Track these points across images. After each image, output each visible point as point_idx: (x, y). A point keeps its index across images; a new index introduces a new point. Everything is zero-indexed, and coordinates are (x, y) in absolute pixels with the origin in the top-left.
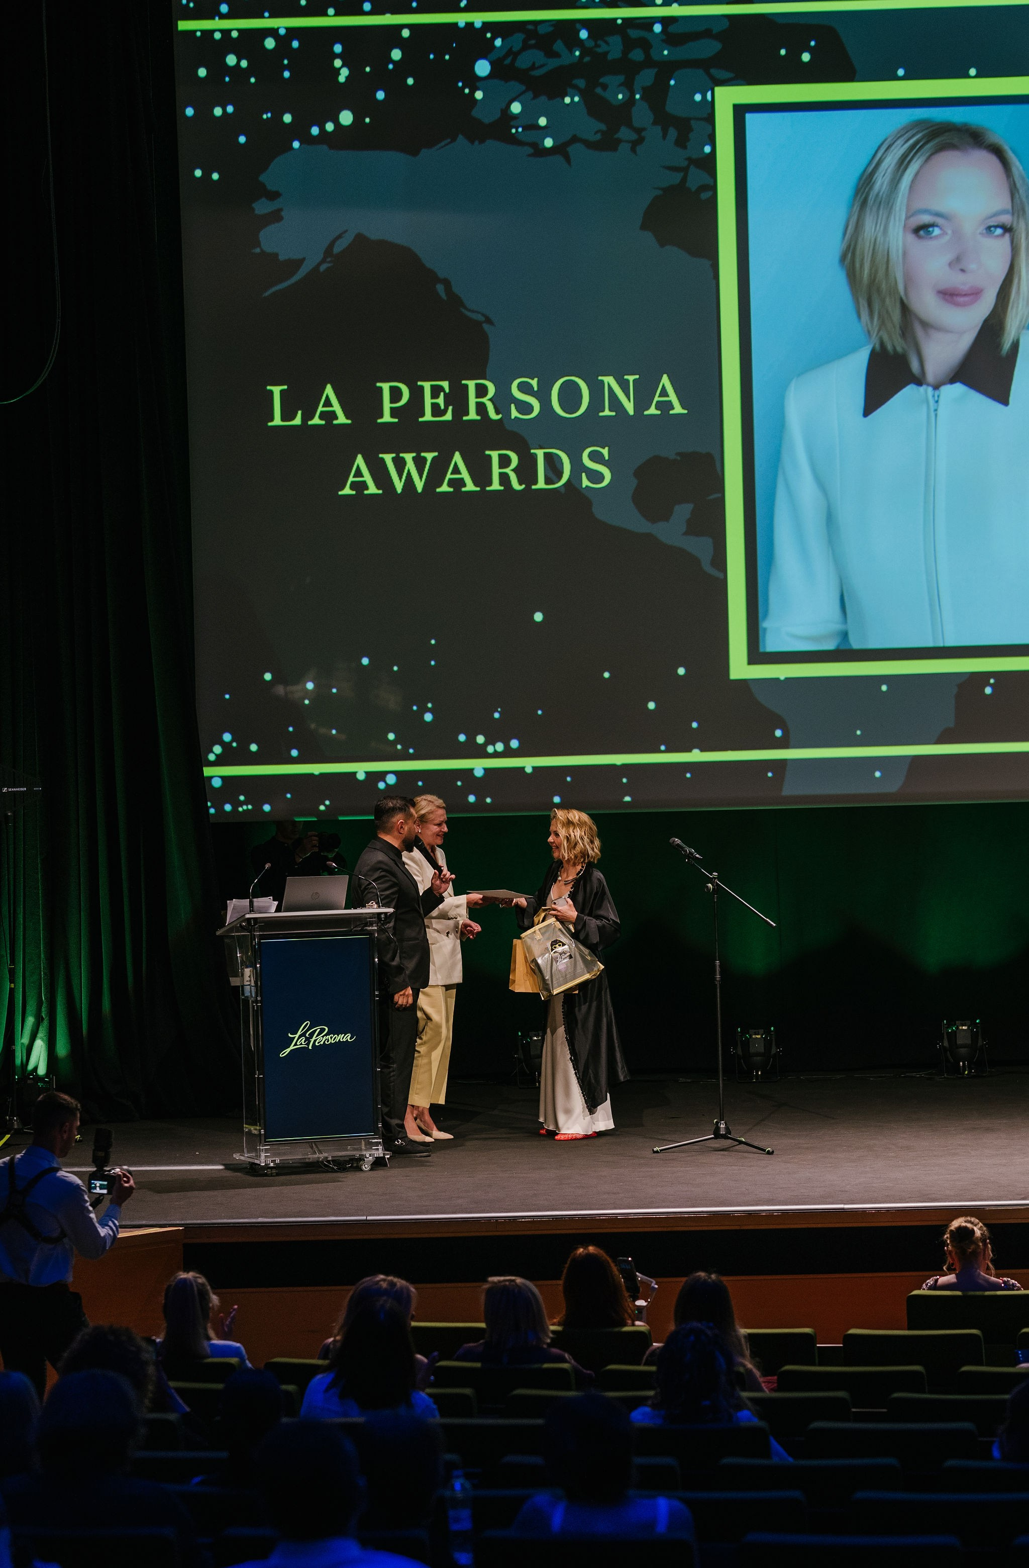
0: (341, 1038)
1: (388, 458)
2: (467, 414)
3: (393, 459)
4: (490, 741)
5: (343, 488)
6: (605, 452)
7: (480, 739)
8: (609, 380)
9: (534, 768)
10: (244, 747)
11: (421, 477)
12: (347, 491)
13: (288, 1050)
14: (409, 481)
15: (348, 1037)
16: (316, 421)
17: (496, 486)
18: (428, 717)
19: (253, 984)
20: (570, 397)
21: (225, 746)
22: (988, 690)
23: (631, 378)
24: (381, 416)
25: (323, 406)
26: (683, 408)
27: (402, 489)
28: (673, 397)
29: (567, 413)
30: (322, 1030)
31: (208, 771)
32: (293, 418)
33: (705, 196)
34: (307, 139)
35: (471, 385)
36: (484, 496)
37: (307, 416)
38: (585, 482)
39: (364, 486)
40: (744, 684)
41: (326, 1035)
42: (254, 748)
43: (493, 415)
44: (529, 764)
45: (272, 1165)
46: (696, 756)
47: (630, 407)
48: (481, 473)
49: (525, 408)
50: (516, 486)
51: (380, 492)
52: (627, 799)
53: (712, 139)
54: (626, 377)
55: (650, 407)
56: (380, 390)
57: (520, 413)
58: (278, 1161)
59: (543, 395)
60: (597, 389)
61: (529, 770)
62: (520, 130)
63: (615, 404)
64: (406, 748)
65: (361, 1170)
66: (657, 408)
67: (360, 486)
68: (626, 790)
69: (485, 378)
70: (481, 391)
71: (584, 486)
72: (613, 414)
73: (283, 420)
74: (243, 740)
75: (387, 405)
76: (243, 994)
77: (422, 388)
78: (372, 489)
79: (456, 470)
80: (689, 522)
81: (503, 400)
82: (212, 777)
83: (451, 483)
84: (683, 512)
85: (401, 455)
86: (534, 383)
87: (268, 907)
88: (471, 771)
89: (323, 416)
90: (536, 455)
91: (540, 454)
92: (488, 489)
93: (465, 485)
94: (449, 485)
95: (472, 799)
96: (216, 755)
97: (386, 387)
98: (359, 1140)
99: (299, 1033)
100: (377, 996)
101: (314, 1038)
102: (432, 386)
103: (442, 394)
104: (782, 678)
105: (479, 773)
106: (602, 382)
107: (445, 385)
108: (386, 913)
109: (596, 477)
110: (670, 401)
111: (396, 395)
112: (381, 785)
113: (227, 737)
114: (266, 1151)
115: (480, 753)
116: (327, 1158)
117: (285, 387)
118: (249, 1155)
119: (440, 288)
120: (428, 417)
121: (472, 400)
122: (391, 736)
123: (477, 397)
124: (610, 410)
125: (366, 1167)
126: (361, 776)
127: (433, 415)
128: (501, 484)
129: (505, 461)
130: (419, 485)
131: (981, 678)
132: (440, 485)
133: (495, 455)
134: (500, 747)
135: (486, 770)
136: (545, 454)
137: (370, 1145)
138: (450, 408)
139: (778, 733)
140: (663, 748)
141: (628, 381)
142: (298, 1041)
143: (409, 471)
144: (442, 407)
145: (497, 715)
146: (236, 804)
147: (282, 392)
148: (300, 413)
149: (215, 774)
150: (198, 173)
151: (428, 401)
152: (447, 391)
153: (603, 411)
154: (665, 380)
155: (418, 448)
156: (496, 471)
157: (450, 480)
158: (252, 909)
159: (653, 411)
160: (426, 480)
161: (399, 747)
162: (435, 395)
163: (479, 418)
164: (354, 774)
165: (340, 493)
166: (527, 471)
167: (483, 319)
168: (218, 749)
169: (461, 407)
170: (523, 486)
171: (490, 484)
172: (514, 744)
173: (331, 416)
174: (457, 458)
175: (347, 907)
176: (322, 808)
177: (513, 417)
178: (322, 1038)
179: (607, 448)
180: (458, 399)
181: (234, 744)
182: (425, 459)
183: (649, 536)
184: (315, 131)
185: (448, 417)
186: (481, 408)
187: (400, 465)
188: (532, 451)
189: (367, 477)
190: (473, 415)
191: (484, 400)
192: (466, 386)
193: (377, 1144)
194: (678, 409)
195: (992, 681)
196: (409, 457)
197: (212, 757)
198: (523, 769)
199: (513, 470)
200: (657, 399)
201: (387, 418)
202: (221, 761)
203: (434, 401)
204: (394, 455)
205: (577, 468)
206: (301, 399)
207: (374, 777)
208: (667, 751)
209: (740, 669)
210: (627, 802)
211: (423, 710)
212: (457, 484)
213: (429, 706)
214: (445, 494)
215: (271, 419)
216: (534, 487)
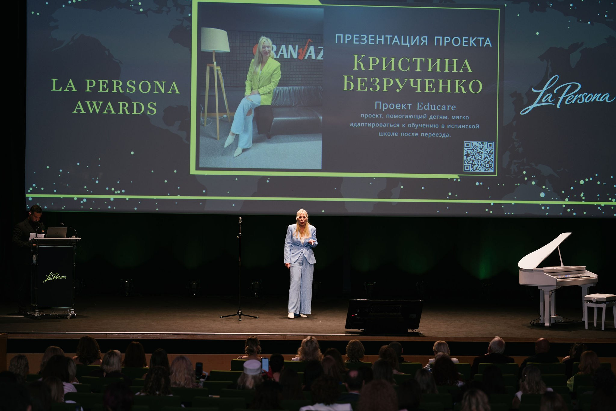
0: (63, 277)
1: (88, 103)
2: (113, 90)
3: (90, 103)
4: (115, 190)
6: (155, 104)
7: (113, 189)
8: (157, 82)
9: (129, 198)
10: (39, 188)
11: (98, 109)
12: (75, 112)
13: (46, 280)
14: (94, 110)
15: (65, 277)
16: (66, 90)
17: (121, 112)
18: (97, 182)
19: (36, 260)
20: (145, 87)
21: (34, 188)
22: (268, 181)
23: (164, 82)
24: (87, 90)
25: (69, 86)
26: (179, 92)
27: (92, 112)
28: (176, 89)
29: (143, 91)
30: (57, 275)
31: (27, 195)
32: (59, 89)
33: (188, 29)
34: (67, 4)
35: (115, 82)
36: (117, 115)
37: (63, 89)
38: (148, 113)
39: (80, 111)
40: (195, 176)
41: (58, 276)
42: (42, 189)
43: (121, 91)
44: (127, 197)
45: (39, 316)
46: (179, 197)
47: (163, 91)
48: (117, 109)
49: (131, 89)
50: (127, 113)
51: (85, 113)
52: (157, 209)
53: (191, 12)
54: (162, 82)
55: (169, 90)
56: (87, 81)
57: (129, 91)
58: (41, 315)
59: (137, 86)
60: (153, 85)
61: (127, 199)
62: (133, 6)
63: (159, 90)
64: (90, 191)
65: (67, 318)
66: (171, 92)
67: (79, 111)
68: (157, 206)
69: (119, 80)
70: (118, 84)
71: (148, 114)
72: (158, 93)
73: (56, 89)
74: (39, 186)
75: (88, 86)
76: (33, 263)
77: (100, 82)
78: (83, 112)
79: (109, 107)
80: (179, 126)
81: (124, 87)
82: (29, 197)
83: (107, 111)
84: (178, 123)
85: (92, 102)
86: (134, 82)
87: (42, 236)
88: (110, 198)
89: (68, 89)
90: (133, 104)
91: (135, 104)
92: (119, 113)
93: (112, 112)
94: (107, 112)
95: (109, 207)
96: (31, 191)
97: (88, 81)
98: (67, 309)
99: (49, 275)
100: (75, 265)
101: (54, 277)
102: (103, 81)
103: (106, 84)
104: (206, 175)
105: (112, 199)
106: (155, 83)
107: (107, 81)
108: (78, 239)
109: (152, 111)
110: (175, 90)
111: (91, 83)
112: (82, 202)
113: (34, 185)
114: (38, 311)
115: (113, 193)
116: (57, 314)
117: (57, 79)
118: (32, 313)
119: (106, 52)
120: (101, 90)
122: (85, 187)
123: (116, 85)
124: (157, 91)
125: (69, 318)
126: (75, 199)
127: (103, 90)
128: (122, 112)
129: (124, 105)
130: (97, 111)
131: (266, 177)
132: (104, 112)
133: (121, 103)
134: (119, 192)
135: (114, 199)
136: (136, 104)
137: (70, 311)
138: (108, 88)
139: (204, 191)
140: (169, 194)
141: (163, 83)
142: (49, 278)
143: (94, 107)
144: (105, 88)
145: (118, 182)
147: (56, 81)
148: (61, 87)
150: (33, 13)
151: (101, 86)
152: (107, 83)
153: (155, 91)
154: (174, 83)
155: (97, 100)
156: (121, 108)
157: (107, 110)
158: (36, 237)
159: (170, 92)
160: (100, 110)
161: (88, 191)
162: (103, 84)
163: (117, 92)
164: (74, 198)
165: (73, 112)
166: (131, 109)
167: (119, 62)
168: (31, 189)
169: (111, 88)
170: (129, 113)
172: (123, 191)
173: (70, 89)
174: (109, 103)
175: (66, 237)
176: (63, 208)
177: (127, 92)
178: (57, 277)
179: (155, 103)
180: (110, 86)
181: (36, 188)
182: (99, 103)
183: (167, 130)
184: (70, 2)
185: (107, 91)
186: (117, 89)
187: (92, 105)
188: (133, 103)
189: (81, 108)
190: (115, 91)
191: (119, 86)
192: (113, 82)
193: (72, 311)
194: (177, 92)
195: (269, 179)
196: (94, 103)
197: (29, 191)
198: (126, 199)
199: (126, 108)
200: (171, 89)
202: (32, 193)
203: (103, 86)
204: (90, 102)
205: (146, 108)
206: (62, 83)
207: (80, 199)
208: (170, 195)
209: (193, 171)
210: (157, 210)
211: (96, 180)
212: (109, 111)
213: (98, 178)
214: (105, 114)
215: (52, 89)
216: (133, 114)
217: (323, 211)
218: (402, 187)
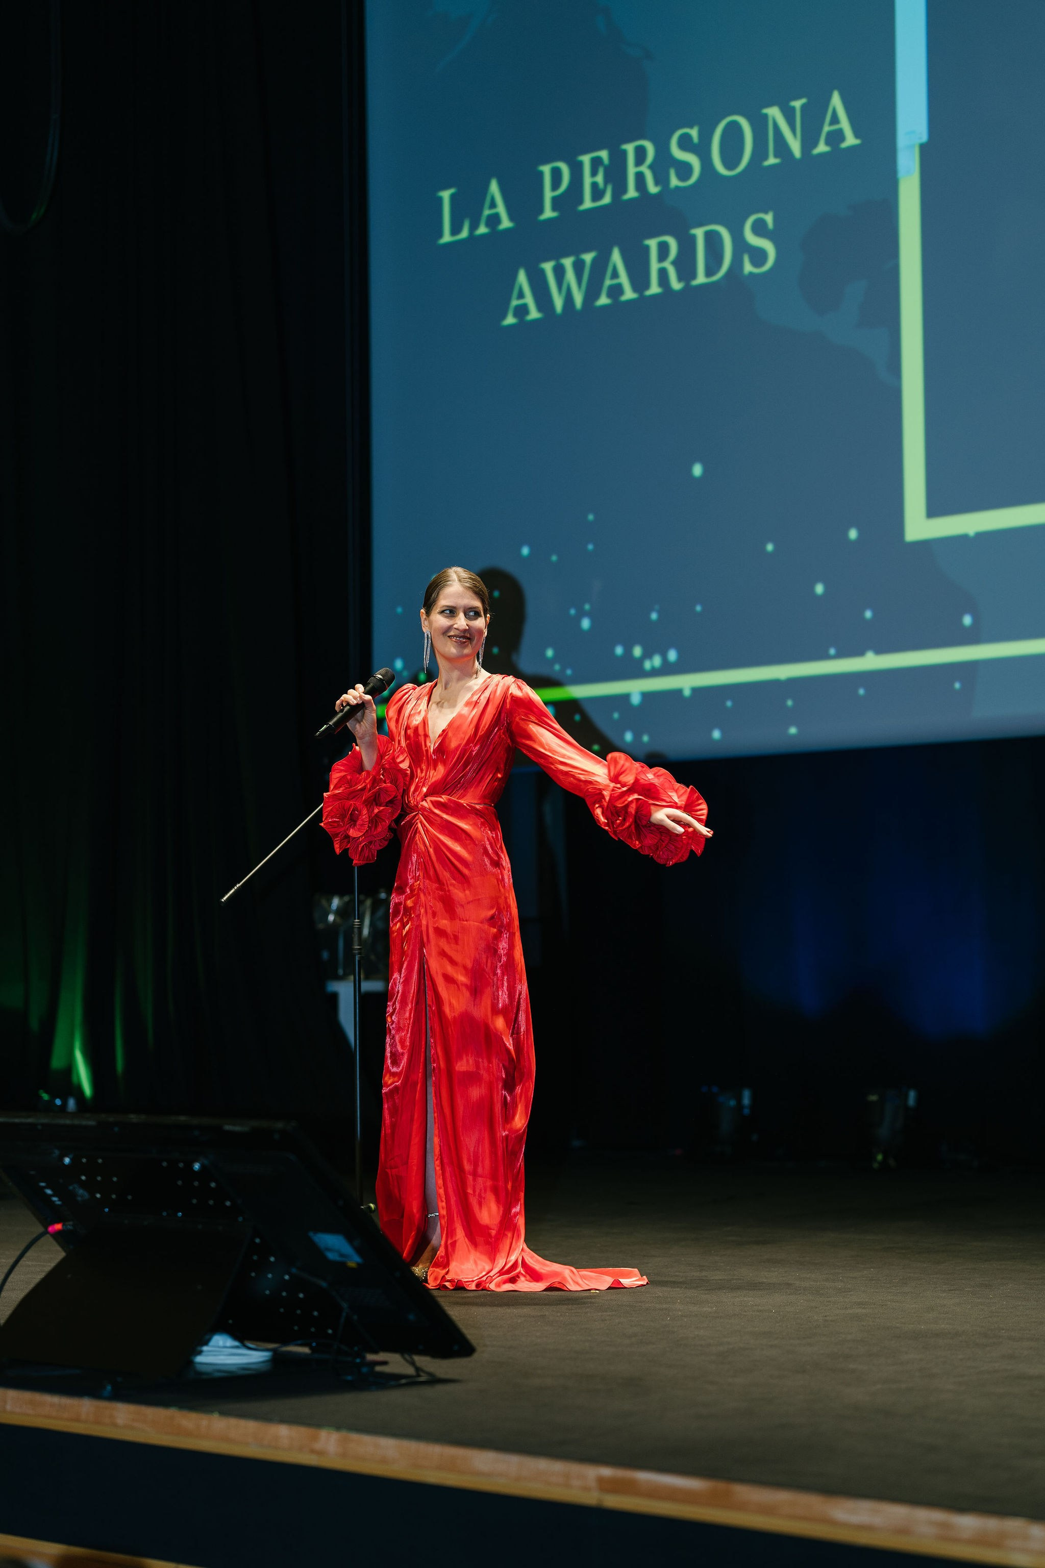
1: (548, 267)
2: (625, 190)
3: (554, 268)
4: (647, 655)
5: (504, 316)
6: (769, 218)
7: (637, 651)
8: (774, 113)
9: (693, 690)
11: (580, 289)
12: (510, 320)
14: (569, 297)
16: (482, 230)
17: (655, 289)
18: (586, 624)
20: (732, 146)
23: (797, 104)
24: (543, 211)
25: (489, 208)
26: (857, 136)
27: (564, 308)
28: (845, 124)
32: (461, 230)
35: (631, 149)
36: (645, 305)
37: (474, 226)
39: (526, 310)
40: (925, 546)
43: (653, 189)
44: (686, 683)
46: (871, 662)
47: (796, 147)
48: (640, 274)
49: (684, 170)
50: (676, 285)
51: (541, 316)
52: (793, 730)
54: (792, 104)
55: (819, 141)
56: (542, 174)
57: (680, 179)
59: (703, 151)
60: (760, 129)
61: (687, 693)
63: (782, 147)
64: (564, 669)
66: (827, 142)
67: (522, 311)
68: (792, 718)
69: (643, 138)
70: (641, 154)
71: (746, 273)
72: (778, 161)
73: (452, 233)
75: (548, 195)
77: (582, 164)
78: (534, 314)
79: (615, 273)
80: (862, 307)
81: (663, 165)
83: (610, 292)
84: (855, 294)
85: (562, 261)
86: (694, 133)
88: (626, 698)
89: (488, 222)
90: (697, 236)
91: (699, 233)
92: (647, 293)
93: (624, 292)
94: (608, 295)
95: (629, 737)
97: (546, 169)
102: (592, 160)
103: (601, 169)
104: (971, 533)
105: (636, 700)
106: (766, 117)
107: (604, 154)
109: (758, 256)
110: (842, 130)
111: (557, 178)
115: (635, 671)
117: (454, 190)
119: (601, 21)
120: (588, 204)
121: (632, 170)
122: (550, 653)
123: (636, 165)
124: (776, 156)
127: (592, 200)
128: (660, 285)
129: (663, 250)
130: (578, 299)
132: (599, 297)
133: (652, 244)
134: (657, 661)
135: (644, 695)
136: (705, 233)
138: (610, 188)
139: (967, 620)
140: (832, 651)
141: (793, 109)
143: (569, 282)
144: (601, 184)
145: (654, 616)
147: (451, 197)
148: (467, 222)
151: (588, 181)
152: (606, 163)
153: (767, 157)
154: (836, 101)
155: (576, 251)
156: (654, 266)
157: (609, 287)
159: (822, 148)
160: (585, 293)
161: (557, 667)
162: (594, 173)
163: (638, 194)
165: (503, 324)
166: (686, 265)
167: (642, 52)
169: (620, 184)
170: (683, 284)
171: (647, 286)
173: (494, 220)
174: (616, 257)
177: (673, 186)
179: (772, 213)
180: (616, 171)
182: (584, 262)
183: (817, 336)
185: (607, 199)
186: (640, 181)
187: (560, 273)
188: (693, 231)
189: (529, 300)
190: (632, 193)
191: (644, 169)
194: (850, 140)
196: (568, 262)
198: (682, 691)
199: (672, 263)
200: (827, 128)
203: (594, 180)
204: (554, 263)
205: (740, 245)
206: (468, 205)
208: (837, 655)
209: (918, 524)
210: (794, 736)
211: (581, 614)
212: (616, 291)
213: (587, 607)
214: (604, 308)
215: (440, 234)
216: (695, 283)
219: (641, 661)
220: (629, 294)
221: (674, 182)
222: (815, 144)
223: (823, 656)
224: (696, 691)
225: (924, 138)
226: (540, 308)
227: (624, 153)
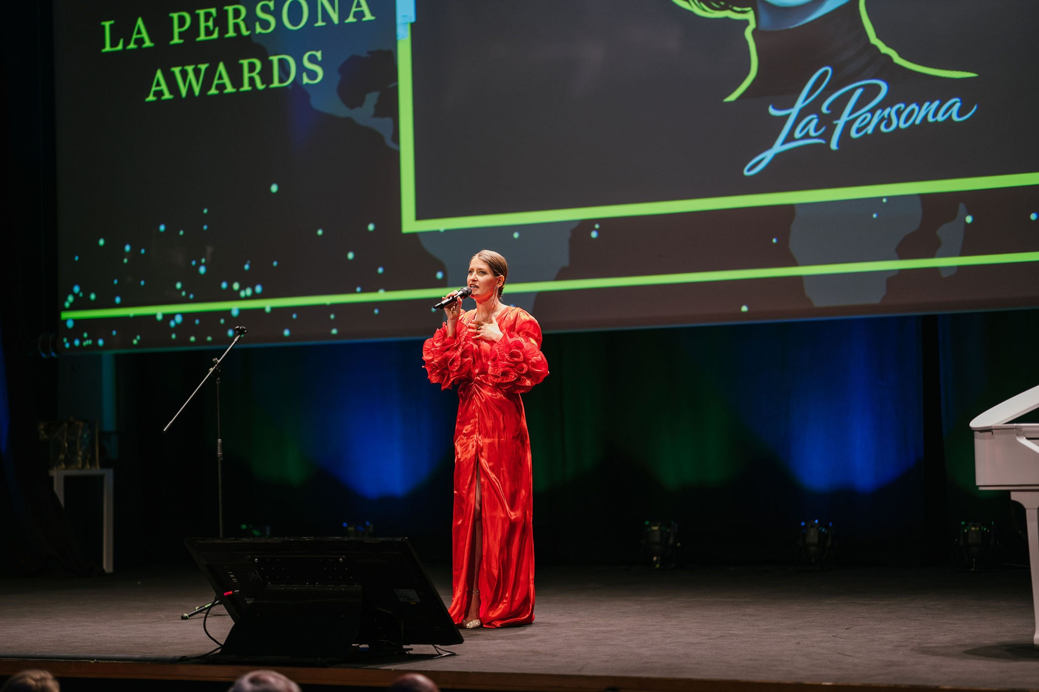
1: (177, 70)
2: (227, 32)
3: (180, 71)
4: (243, 287)
5: (148, 96)
6: (319, 55)
7: (236, 286)
9: (271, 308)
10: (87, 295)
11: (198, 85)
12: (151, 98)
14: (190, 89)
16: (132, 46)
17: (246, 87)
18: (202, 270)
20: (295, 14)
21: (76, 296)
22: (594, 235)
24: (172, 39)
25: (136, 34)
26: (373, 14)
27: (186, 94)
28: (365, 8)
31: (65, 315)
32: (117, 45)
35: (230, 9)
36: (240, 96)
37: (127, 43)
39: (162, 93)
40: (414, 236)
42: (93, 297)
43: (245, 32)
44: (268, 304)
46: (382, 296)
47: (335, 18)
48: (236, 77)
49: (265, 24)
50: (260, 86)
51: (172, 97)
52: (334, 331)
55: (350, 15)
56: (172, 18)
57: (262, 28)
59: (277, 15)
60: (313, 6)
61: (268, 310)
63: (326, 17)
64: (188, 295)
66: (355, 16)
67: (159, 94)
68: (333, 324)
69: (239, 4)
70: (237, 14)
71: (304, 83)
72: (324, 24)
73: (111, 46)
74: (86, 291)
75: (176, 30)
77: (199, 15)
78: (167, 96)
79: (221, 77)
80: (377, 107)
81: (251, 20)
82: (65, 321)
83: (218, 87)
84: (372, 98)
85: (185, 68)
86: (271, 4)
88: (230, 311)
89: (136, 41)
90: (273, 61)
91: (275, 59)
92: (241, 90)
93: (226, 88)
94: (216, 89)
95: (231, 333)
96: (70, 303)
97: (175, 16)
102: (205, 13)
103: (211, 20)
104: (442, 230)
105: (235, 313)
107: (213, 11)
109: (312, 75)
110: (363, 11)
111: (182, 21)
112: (172, 324)
113: (76, 289)
115: (235, 297)
117: (113, 22)
120: (202, 37)
121: (231, 21)
122: (179, 286)
123: (234, 18)
124: (323, 21)
126: (159, 317)
127: (206, 36)
128: (249, 86)
129: (252, 67)
130: (197, 90)
131: (589, 224)
132: (210, 89)
133: (245, 63)
134: (249, 292)
135: (240, 310)
136: (279, 60)
138: (217, 30)
139: (439, 275)
140: (358, 289)
143: (190, 80)
144: (211, 28)
145: (247, 267)
146: (82, 340)
147: (111, 26)
148: (121, 41)
149: (69, 317)
151: (203, 25)
152: (215, 16)
153: (317, 22)
155: (196, 63)
156: (246, 75)
157: (217, 85)
159: (351, 19)
160: (201, 86)
161: (184, 294)
162: (207, 20)
163: (235, 35)
165: (146, 100)
166: (266, 75)
168: (71, 298)
169: (224, 29)
170: (265, 86)
171: (242, 85)
173: (140, 41)
174: (221, 68)
176: (135, 342)
177: (257, 32)
179: (320, 52)
180: (221, 21)
181: (81, 295)
182: (200, 69)
183: (349, 120)
185: (215, 36)
186: (237, 27)
187: (184, 74)
189: (164, 87)
190: (231, 33)
191: (239, 21)
194: (368, 17)
195: (597, 226)
196: (190, 69)
197: (67, 305)
198: (264, 308)
199: (258, 74)
200: (354, 9)
201: (176, 40)
202: (74, 307)
203: (207, 24)
204: (181, 68)
205: (301, 68)
206: (122, 31)
207: (169, 317)
208: (363, 291)
209: (410, 224)
210: (335, 334)
211: (199, 264)
212: (221, 87)
213: (203, 261)
214: (213, 96)
215: (104, 46)
216: (272, 86)
217: (744, 309)
218: (969, 219)
219: (238, 292)
220: (230, 89)
221: (259, 30)
222: (347, 17)
223: (353, 291)
224: (274, 309)
225: (413, 20)
226: (171, 93)
227: (226, 11)
